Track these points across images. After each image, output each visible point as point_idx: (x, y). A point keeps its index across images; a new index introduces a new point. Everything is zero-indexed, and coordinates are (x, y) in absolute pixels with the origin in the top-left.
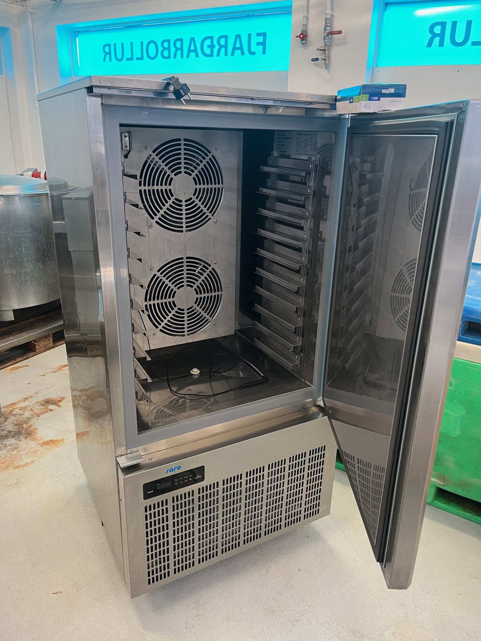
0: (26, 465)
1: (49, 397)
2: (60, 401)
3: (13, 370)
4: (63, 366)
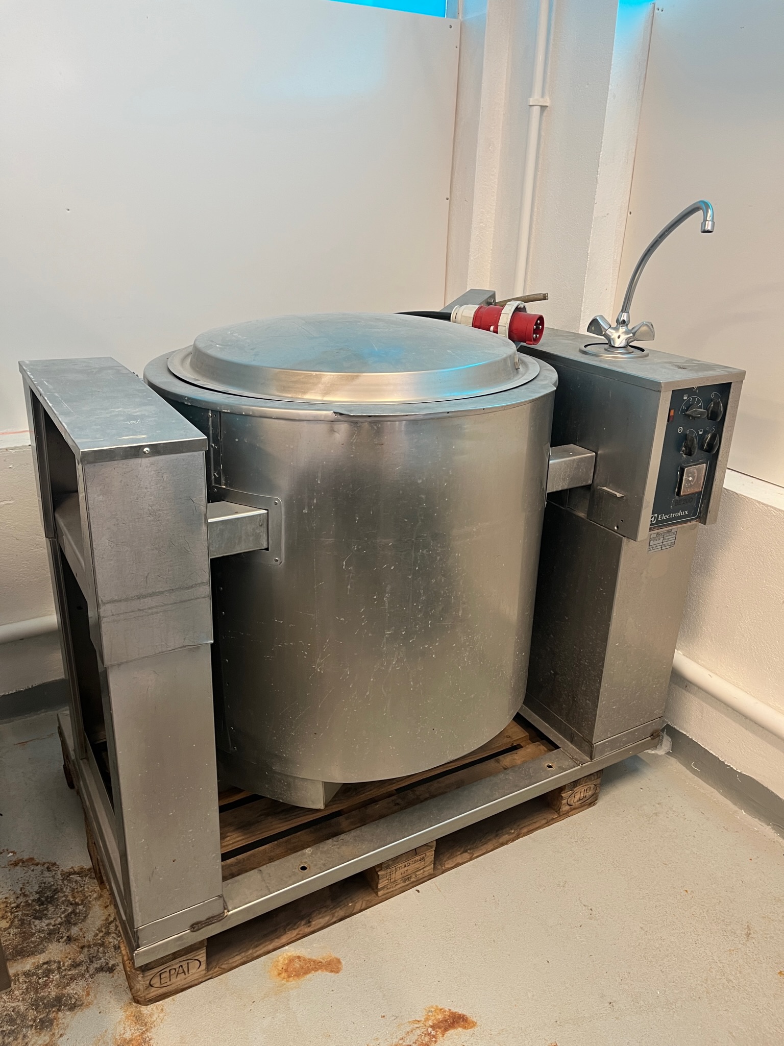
3: (289, 977)
4: (441, 1022)
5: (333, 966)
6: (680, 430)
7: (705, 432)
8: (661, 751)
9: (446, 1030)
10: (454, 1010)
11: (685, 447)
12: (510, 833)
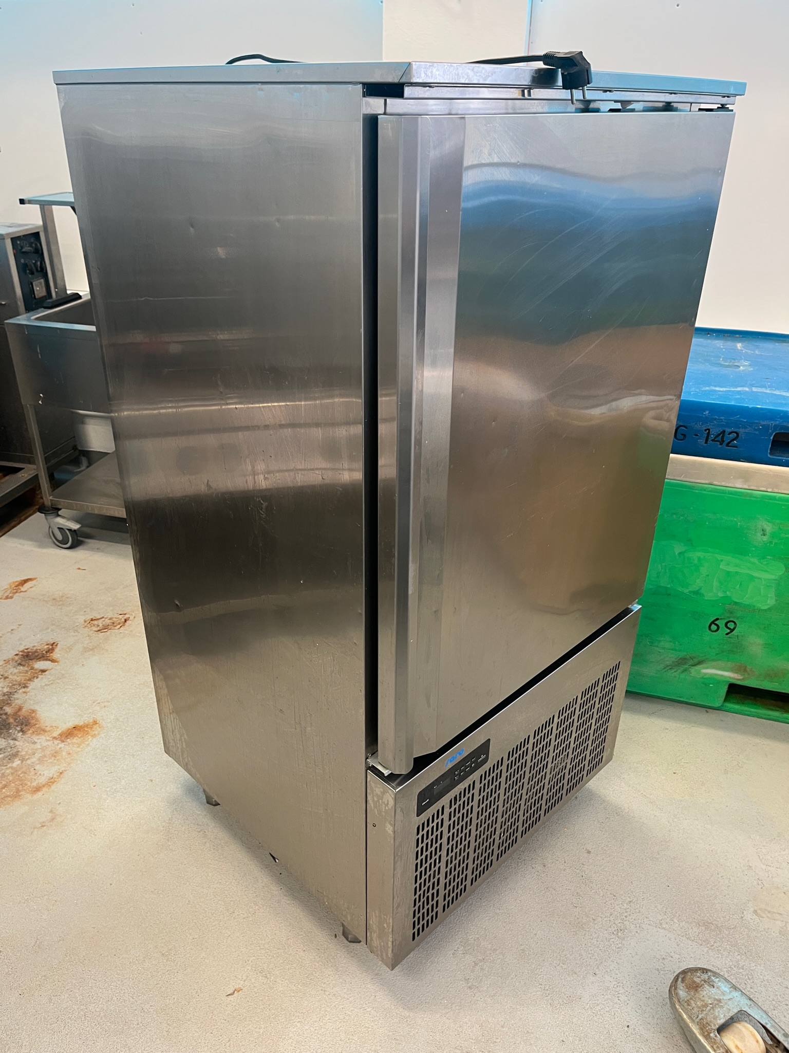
0: (51, 781)
1: (26, 648)
2: (51, 651)
4: (19, 584)
6: (22, 261)
7: (36, 261)
8: (83, 468)
9: (23, 585)
10: (23, 579)
11: (29, 270)
12: (15, 521)
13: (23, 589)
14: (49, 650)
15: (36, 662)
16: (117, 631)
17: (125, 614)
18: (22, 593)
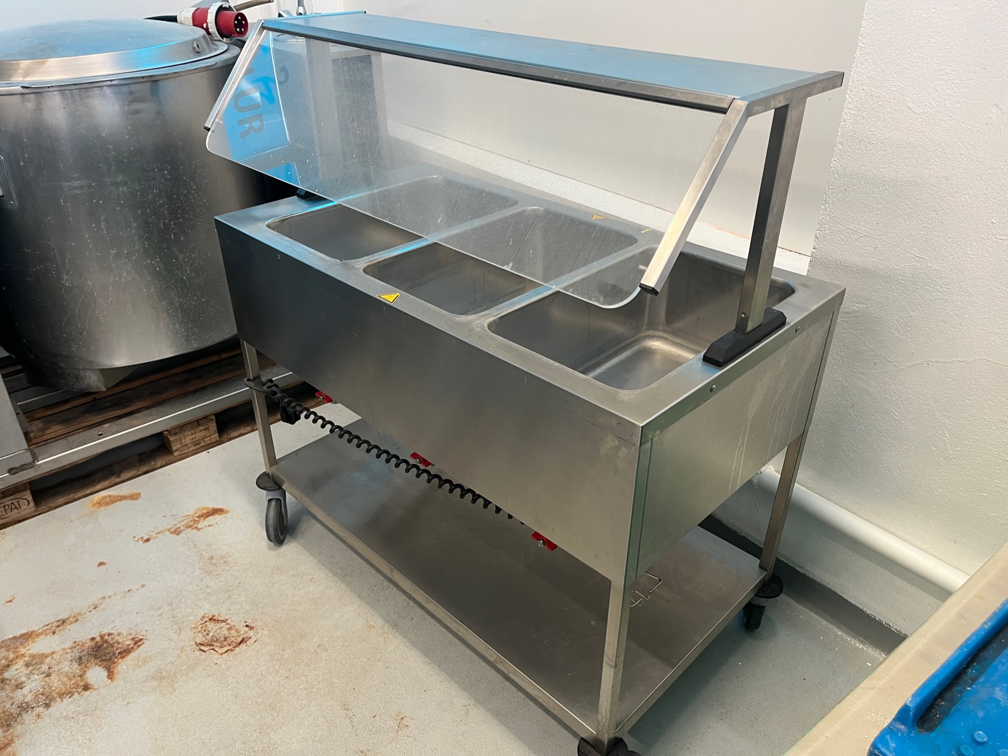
1: (111, 632)
2: (126, 653)
3: (100, 506)
4: (206, 514)
5: (135, 497)
9: (207, 517)
10: (215, 507)
13: (203, 524)
14: (125, 651)
15: (97, 664)
16: (217, 656)
17: (252, 628)
18: (195, 530)
